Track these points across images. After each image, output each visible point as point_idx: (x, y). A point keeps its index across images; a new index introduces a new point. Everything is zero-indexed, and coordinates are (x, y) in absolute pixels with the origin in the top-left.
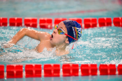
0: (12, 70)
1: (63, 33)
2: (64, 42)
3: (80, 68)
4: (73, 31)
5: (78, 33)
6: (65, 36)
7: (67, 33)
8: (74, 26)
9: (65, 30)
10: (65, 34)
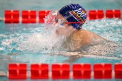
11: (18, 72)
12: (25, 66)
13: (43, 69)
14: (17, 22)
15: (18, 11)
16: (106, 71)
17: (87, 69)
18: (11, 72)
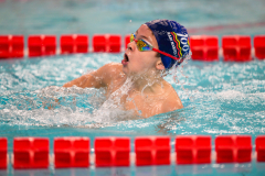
0: (66, 150)
1: (148, 47)
2: (154, 66)
3: (213, 147)
4: (169, 42)
5: (182, 45)
6: (154, 53)
7: (157, 47)
8: (171, 30)
9: (152, 41)
10: (154, 50)
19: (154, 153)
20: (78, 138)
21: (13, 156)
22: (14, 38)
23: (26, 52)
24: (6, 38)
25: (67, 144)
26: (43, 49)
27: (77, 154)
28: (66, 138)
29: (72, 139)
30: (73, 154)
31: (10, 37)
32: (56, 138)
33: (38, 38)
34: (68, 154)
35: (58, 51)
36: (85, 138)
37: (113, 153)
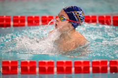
11: (10, 68)
12: (16, 62)
13: (31, 66)
14: (9, 25)
15: (9, 17)
16: (84, 67)
17: (69, 66)
18: (4, 68)
19: (82, 67)
20: (49, 61)
21: (20, 69)
22: (21, 17)
23: (26, 23)
24: (17, 17)
25: (44, 63)
26: (34, 22)
27: (49, 68)
28: (44, 61)
29: (46, 61)
30: (47, 68)
31: (19, 16)
32: (40, 61)
33: (31, 17)
34: (45, 68)
35: (40, 23)
36: (52, 61)
37: (65, 68)
